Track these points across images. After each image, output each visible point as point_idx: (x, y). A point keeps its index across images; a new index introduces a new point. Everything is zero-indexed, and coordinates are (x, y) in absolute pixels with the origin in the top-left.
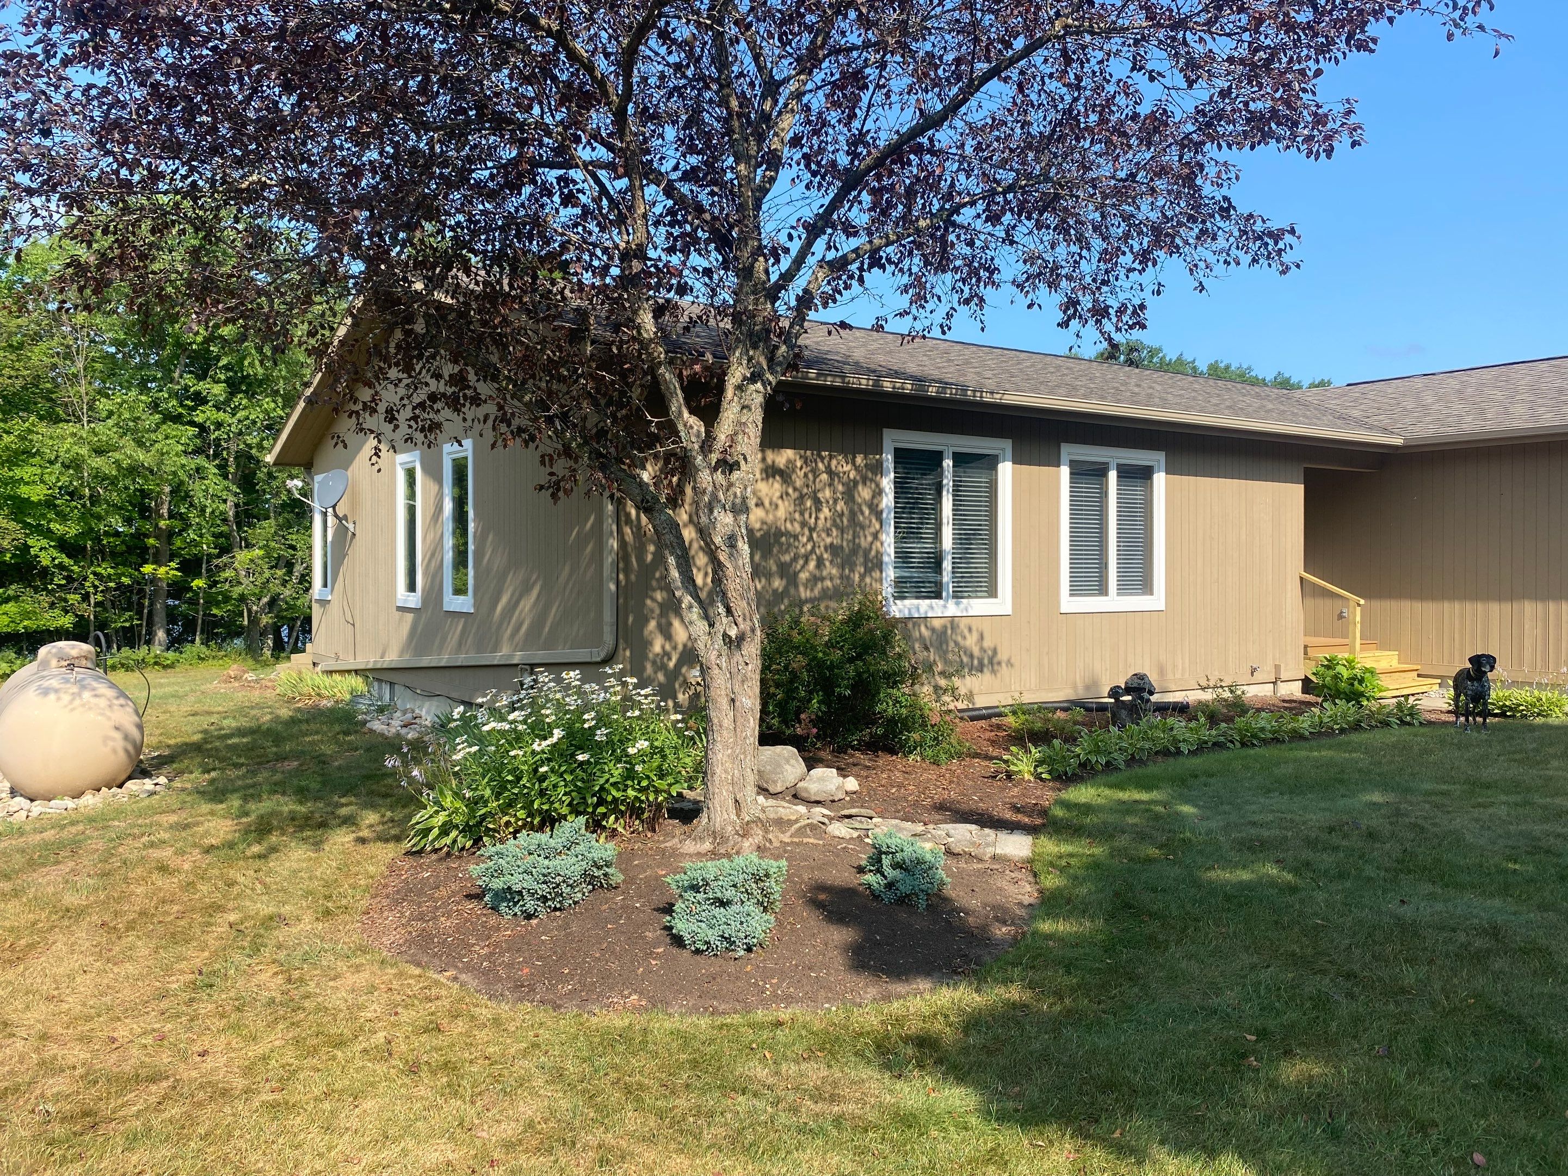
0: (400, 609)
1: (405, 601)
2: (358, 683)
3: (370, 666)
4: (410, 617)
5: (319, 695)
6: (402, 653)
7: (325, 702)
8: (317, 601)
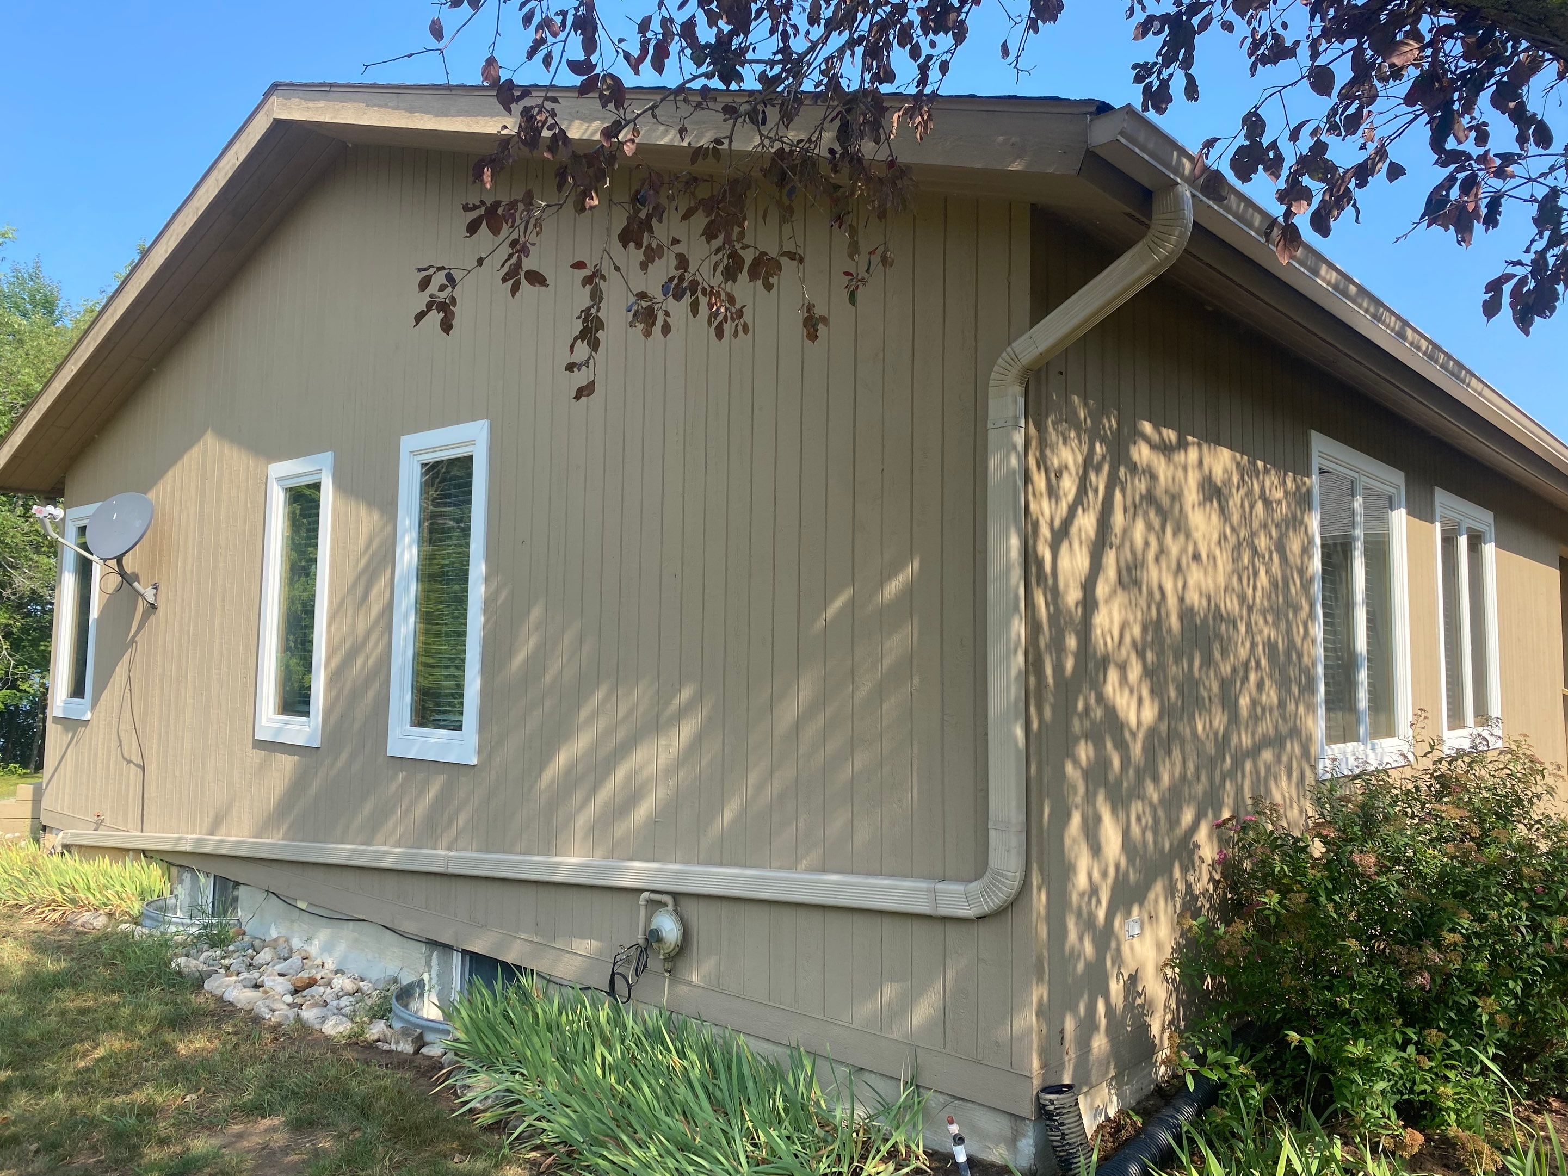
0: (260, 745)
1: (279, 731)
2: (153, 876)
3: (187, 847)
4: (288, 763)
5: (73, 901)
6: (262, 829)
7: (86, 916)
8: (57, 720)
